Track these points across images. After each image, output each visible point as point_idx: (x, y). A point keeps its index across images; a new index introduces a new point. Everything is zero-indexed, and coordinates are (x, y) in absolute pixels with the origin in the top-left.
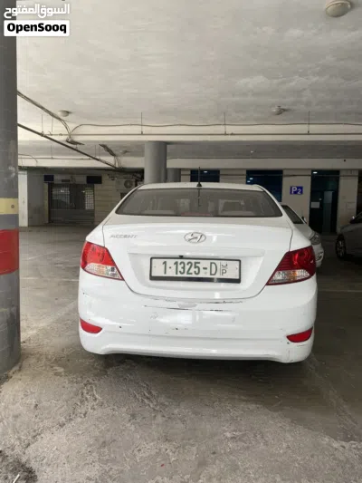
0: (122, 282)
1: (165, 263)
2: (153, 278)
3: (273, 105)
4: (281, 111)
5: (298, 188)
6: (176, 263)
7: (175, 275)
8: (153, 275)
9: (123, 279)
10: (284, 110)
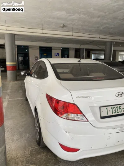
0: (88, 122)
1: (107, 109)
2: (102, 118)
3: (62, 24)
4: (64, 26)
5: (57, 54)
6: (112, 108)
7: (112, 114)
8: (102, 116)
9: (88, 121)
10: (65, 26)
